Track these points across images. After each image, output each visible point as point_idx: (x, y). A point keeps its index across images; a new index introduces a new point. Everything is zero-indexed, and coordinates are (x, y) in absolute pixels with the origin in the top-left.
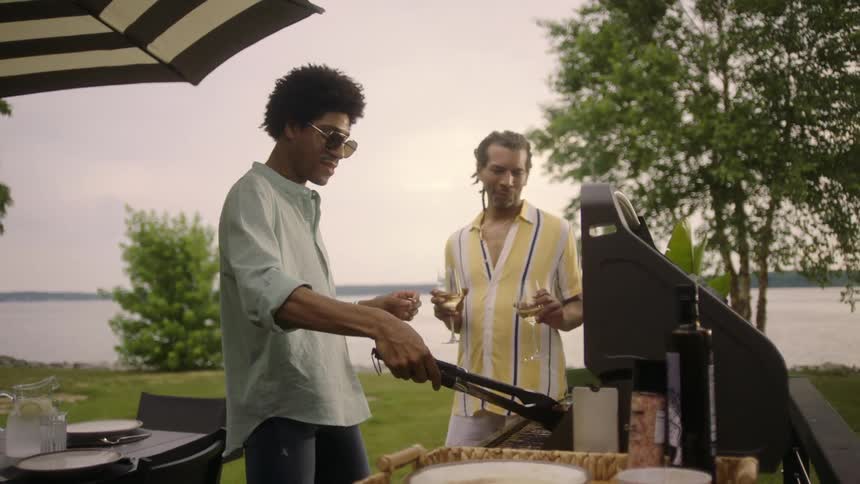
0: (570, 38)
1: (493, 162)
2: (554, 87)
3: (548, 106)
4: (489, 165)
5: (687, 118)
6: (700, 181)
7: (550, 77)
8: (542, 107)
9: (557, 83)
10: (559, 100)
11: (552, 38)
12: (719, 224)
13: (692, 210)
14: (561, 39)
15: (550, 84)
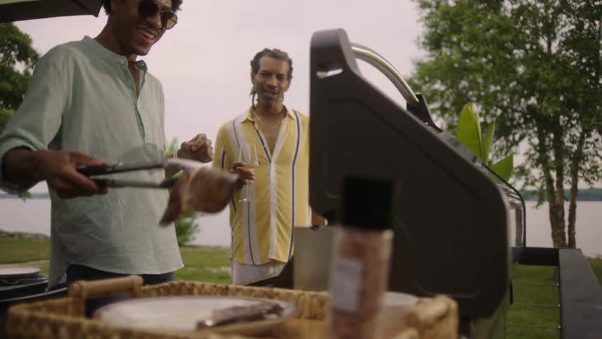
0: (434, 10)
1: (262, 68)
2: (421, 45)
3: (419, 60)
4: (260, 71)
5: (521, 69)
6: (528, 116)
7: (418, 39)
8: (413, 61)
9: (424, 43)
10: (426, 56)
11: (421, 10)
12: (542, 148)
13: (522, 138)
14: (428, 10)
15: (419, 44)
